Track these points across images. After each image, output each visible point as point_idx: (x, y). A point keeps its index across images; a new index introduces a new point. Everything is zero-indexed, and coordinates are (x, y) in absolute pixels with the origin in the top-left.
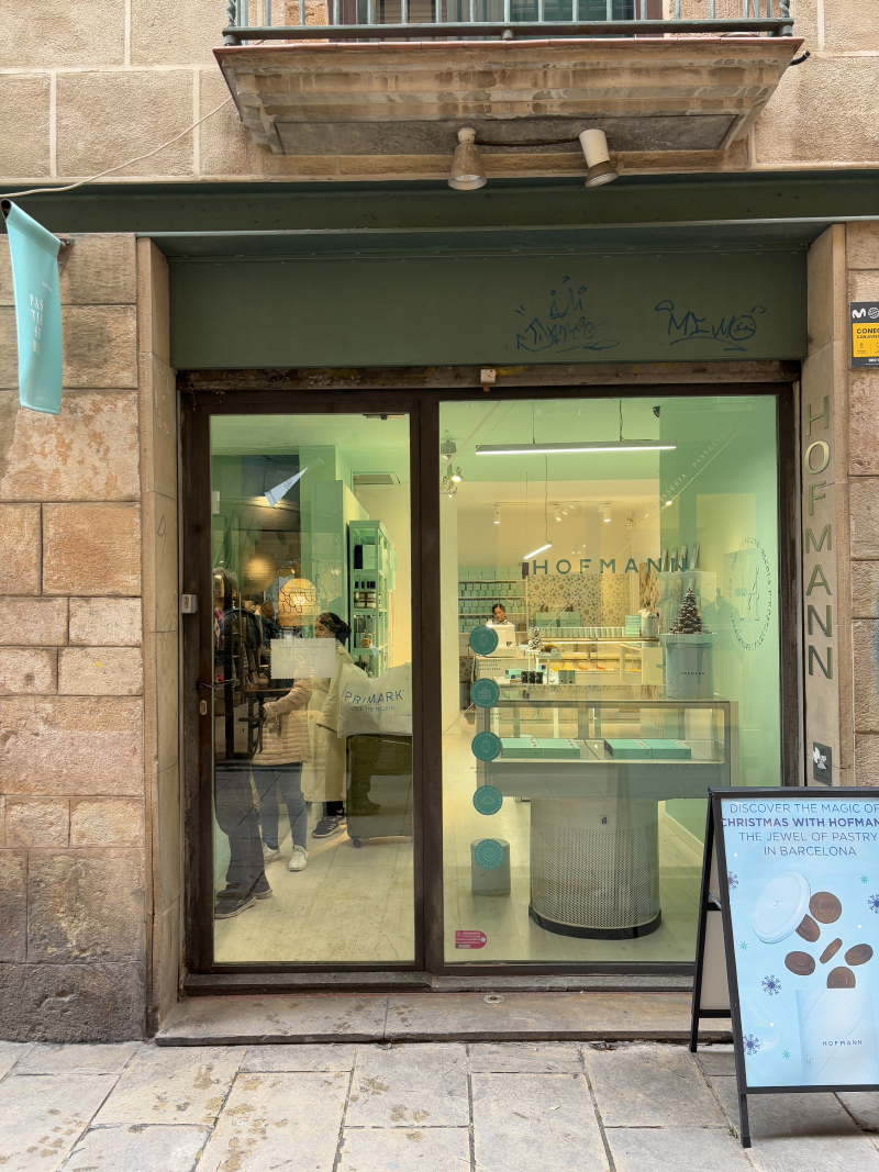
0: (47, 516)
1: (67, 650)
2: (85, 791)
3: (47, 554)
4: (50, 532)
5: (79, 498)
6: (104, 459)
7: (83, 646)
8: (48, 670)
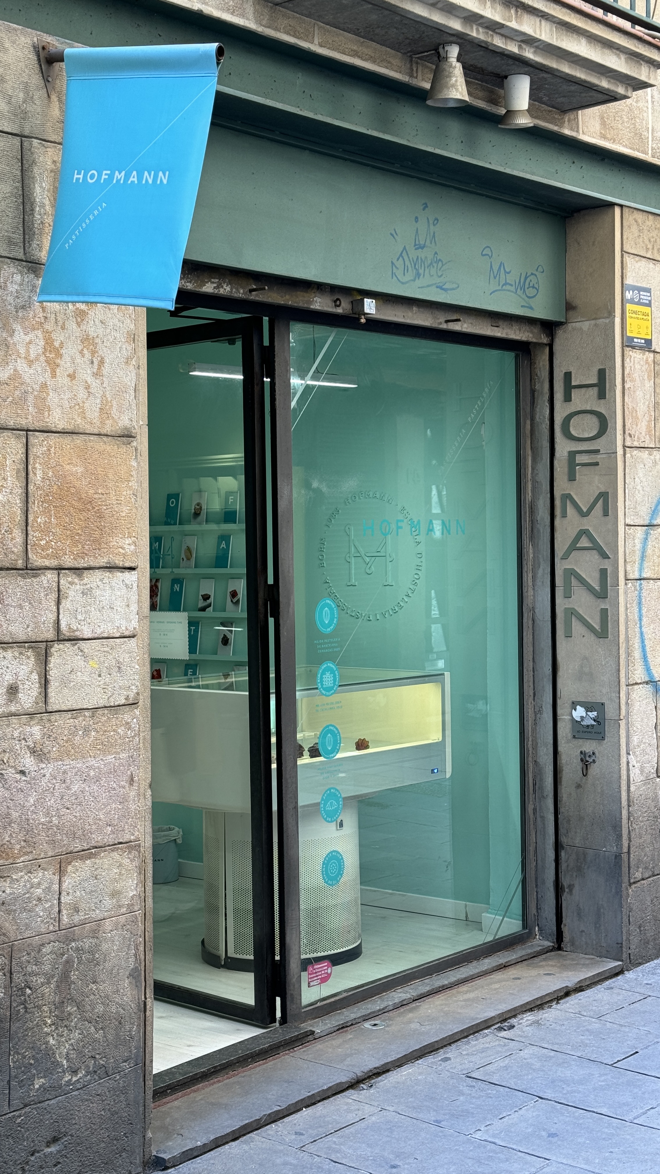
0: (33, 451)
1: (56, 647)
2: (78, 846)
3: (34, 508)
4: (37, 476)
5: (70, 427)
6: (97, 375)
7: (74, 640)
8: (35, 676)
